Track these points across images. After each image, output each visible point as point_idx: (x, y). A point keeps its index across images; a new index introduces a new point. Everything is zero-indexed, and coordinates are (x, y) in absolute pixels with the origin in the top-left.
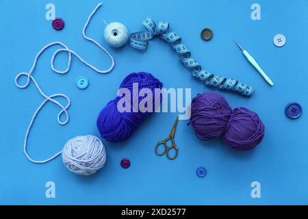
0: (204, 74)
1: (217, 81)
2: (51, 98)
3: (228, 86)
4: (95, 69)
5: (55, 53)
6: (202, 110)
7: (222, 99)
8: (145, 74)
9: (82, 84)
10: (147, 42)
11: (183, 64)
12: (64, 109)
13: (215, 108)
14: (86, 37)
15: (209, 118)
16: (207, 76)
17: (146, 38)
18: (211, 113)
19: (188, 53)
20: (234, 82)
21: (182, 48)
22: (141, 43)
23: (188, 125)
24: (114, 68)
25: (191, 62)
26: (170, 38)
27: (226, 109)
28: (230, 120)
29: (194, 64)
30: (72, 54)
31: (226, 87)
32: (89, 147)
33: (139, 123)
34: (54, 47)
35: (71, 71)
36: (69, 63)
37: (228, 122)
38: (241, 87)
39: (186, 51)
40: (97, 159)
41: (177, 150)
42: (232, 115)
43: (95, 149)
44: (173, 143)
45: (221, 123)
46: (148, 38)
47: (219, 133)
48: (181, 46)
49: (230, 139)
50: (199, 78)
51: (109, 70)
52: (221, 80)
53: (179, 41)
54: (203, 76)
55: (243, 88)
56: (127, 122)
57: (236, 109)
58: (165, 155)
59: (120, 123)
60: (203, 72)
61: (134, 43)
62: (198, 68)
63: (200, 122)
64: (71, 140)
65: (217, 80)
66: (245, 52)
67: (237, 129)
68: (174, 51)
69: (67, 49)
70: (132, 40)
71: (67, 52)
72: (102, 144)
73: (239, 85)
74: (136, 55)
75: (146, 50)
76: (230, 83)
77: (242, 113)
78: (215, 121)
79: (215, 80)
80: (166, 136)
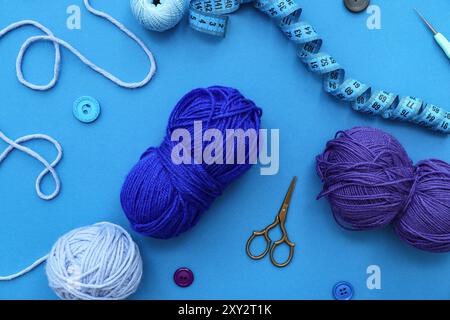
0: (353, 88)
1: (380, 102)
2: (20, 143)
3: (404, 113)
4: (113, 78)
5: (24, 45)
6: (352, 169)
7: (395, 143)
8: (225, 90)
9: (85, 112)
10: (226, 17)
11: (306, 65)
12: (49, 167)
13: (380, 164)
14: (92, 10)
15: (368, 187)
16: (358, 91)
17: (224, 9)
18: (374, 177)
19: (315, 41)
20: (416, 105)
21: (304, 31)
22: (213, 20)
23: (318, 198)
24: (153, 76)
25: (322, 60)
26: (277, 9)
27: (404, 165)
28: (412, 190)
29: (331, 67)
30: (61, 46)
31: (399, 114)
32: (104, 254)
33: (213, 199)
34: (22, 32)
35: (60, 84)
36: (56, 66)
37: (408, 193)
38: (434, 114)
39: (313, 36)
40: (124, 278)
41: (292, 249)
42: (417, 178)
43: (119, 258)
44: (283, 233)
45: (396, 197)
46: (229, 10)
47: (389, 217)
48: (300, 26)
49: (412, 231)
50: (341, 96)
51: (144, 82)
52: (390, 99)
53: (297, 14)
54: (349, 91)
55: (437, 116)
56: (187, 197)
57: (422, 165)
58: (268, 257)
59: (172, 201)
60: (349, 83)
61: (199, 21)
62: (338, 74)
63: (349, 196)
64: (65, 237)
65: (382, 99)
66: (440, 37)
67: (429, 209)
68: (287, 37)
69: (51, 37)
70: (193, 14)
71: (51, 42)
72: (132, 244)
73: (429, 111)
74: (204, 48)
75: (224, 36)
76: (409, 105)
77: (438, 174)
78: (381, 195)
79: (377, 99)
80: (270, 219)
